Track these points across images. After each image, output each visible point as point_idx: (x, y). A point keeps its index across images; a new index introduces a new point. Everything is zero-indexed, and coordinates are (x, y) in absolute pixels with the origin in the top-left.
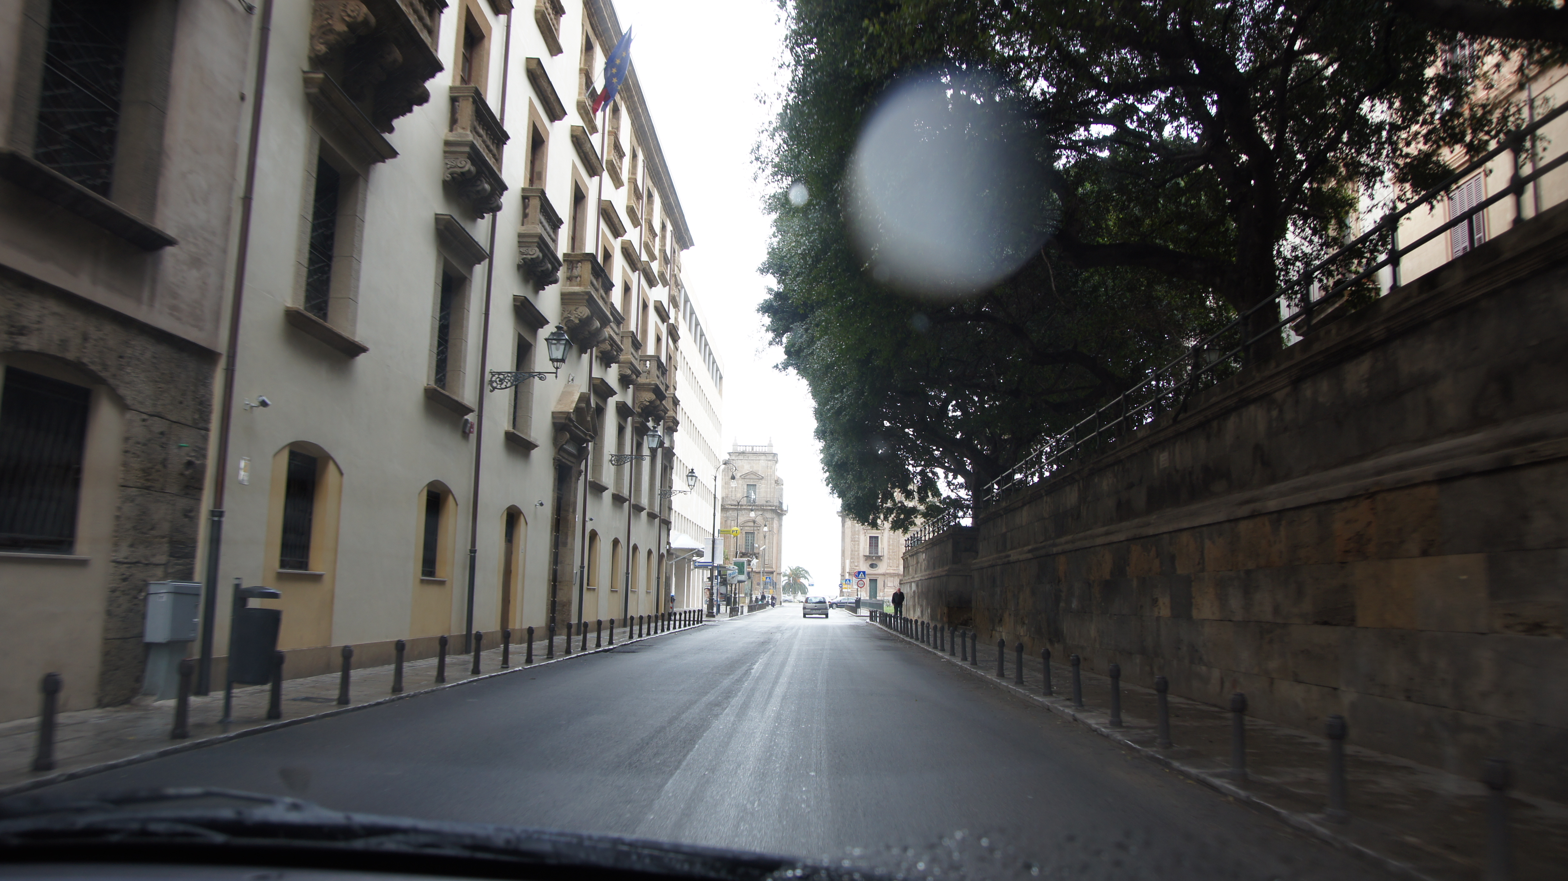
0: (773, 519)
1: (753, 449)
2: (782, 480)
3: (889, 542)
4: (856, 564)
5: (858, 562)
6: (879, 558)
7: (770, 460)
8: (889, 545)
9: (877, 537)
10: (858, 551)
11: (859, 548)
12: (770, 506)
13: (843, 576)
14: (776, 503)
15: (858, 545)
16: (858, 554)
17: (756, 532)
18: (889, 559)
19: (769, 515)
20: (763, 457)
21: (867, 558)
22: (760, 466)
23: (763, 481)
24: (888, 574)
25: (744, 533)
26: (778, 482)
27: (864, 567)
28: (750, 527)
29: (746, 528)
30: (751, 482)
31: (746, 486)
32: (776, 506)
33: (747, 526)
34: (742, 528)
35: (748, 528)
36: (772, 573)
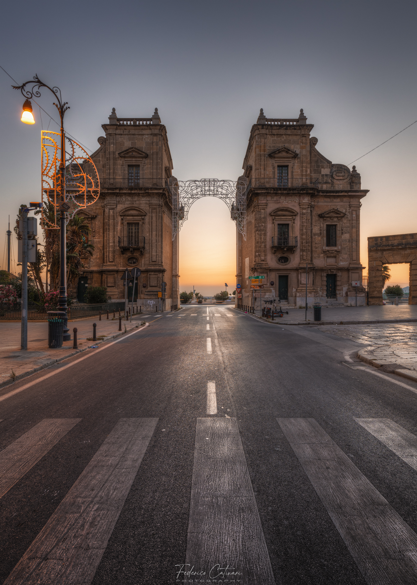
1: (135, 123)
3: (301, 230)
4: (263, 258)
5: (265, 255)
6: (292, 249)
7: (155, 135)
8: (302, 235)
9: (288, 225)
10: (265, 242)
11: (265, 239)
12: (156, 189)
15: (265, 234)
16: (265, 246)
17: (140, 223)
18: (302, 250)
19: (155, 201)
20: (147, 131)
21: (276, 249)
22: (143, 143)
23: (147, 161)
24: (301, 268)
25: (125, 223)
27: (271, 261)
28: (133, 216)
29: (128, 218)
30: (133, 162)
31: (127, 167)
32: (164, 189)
33: (128, 216)
34: (122, 217)
35: (131, 218)
36: (163, 271)
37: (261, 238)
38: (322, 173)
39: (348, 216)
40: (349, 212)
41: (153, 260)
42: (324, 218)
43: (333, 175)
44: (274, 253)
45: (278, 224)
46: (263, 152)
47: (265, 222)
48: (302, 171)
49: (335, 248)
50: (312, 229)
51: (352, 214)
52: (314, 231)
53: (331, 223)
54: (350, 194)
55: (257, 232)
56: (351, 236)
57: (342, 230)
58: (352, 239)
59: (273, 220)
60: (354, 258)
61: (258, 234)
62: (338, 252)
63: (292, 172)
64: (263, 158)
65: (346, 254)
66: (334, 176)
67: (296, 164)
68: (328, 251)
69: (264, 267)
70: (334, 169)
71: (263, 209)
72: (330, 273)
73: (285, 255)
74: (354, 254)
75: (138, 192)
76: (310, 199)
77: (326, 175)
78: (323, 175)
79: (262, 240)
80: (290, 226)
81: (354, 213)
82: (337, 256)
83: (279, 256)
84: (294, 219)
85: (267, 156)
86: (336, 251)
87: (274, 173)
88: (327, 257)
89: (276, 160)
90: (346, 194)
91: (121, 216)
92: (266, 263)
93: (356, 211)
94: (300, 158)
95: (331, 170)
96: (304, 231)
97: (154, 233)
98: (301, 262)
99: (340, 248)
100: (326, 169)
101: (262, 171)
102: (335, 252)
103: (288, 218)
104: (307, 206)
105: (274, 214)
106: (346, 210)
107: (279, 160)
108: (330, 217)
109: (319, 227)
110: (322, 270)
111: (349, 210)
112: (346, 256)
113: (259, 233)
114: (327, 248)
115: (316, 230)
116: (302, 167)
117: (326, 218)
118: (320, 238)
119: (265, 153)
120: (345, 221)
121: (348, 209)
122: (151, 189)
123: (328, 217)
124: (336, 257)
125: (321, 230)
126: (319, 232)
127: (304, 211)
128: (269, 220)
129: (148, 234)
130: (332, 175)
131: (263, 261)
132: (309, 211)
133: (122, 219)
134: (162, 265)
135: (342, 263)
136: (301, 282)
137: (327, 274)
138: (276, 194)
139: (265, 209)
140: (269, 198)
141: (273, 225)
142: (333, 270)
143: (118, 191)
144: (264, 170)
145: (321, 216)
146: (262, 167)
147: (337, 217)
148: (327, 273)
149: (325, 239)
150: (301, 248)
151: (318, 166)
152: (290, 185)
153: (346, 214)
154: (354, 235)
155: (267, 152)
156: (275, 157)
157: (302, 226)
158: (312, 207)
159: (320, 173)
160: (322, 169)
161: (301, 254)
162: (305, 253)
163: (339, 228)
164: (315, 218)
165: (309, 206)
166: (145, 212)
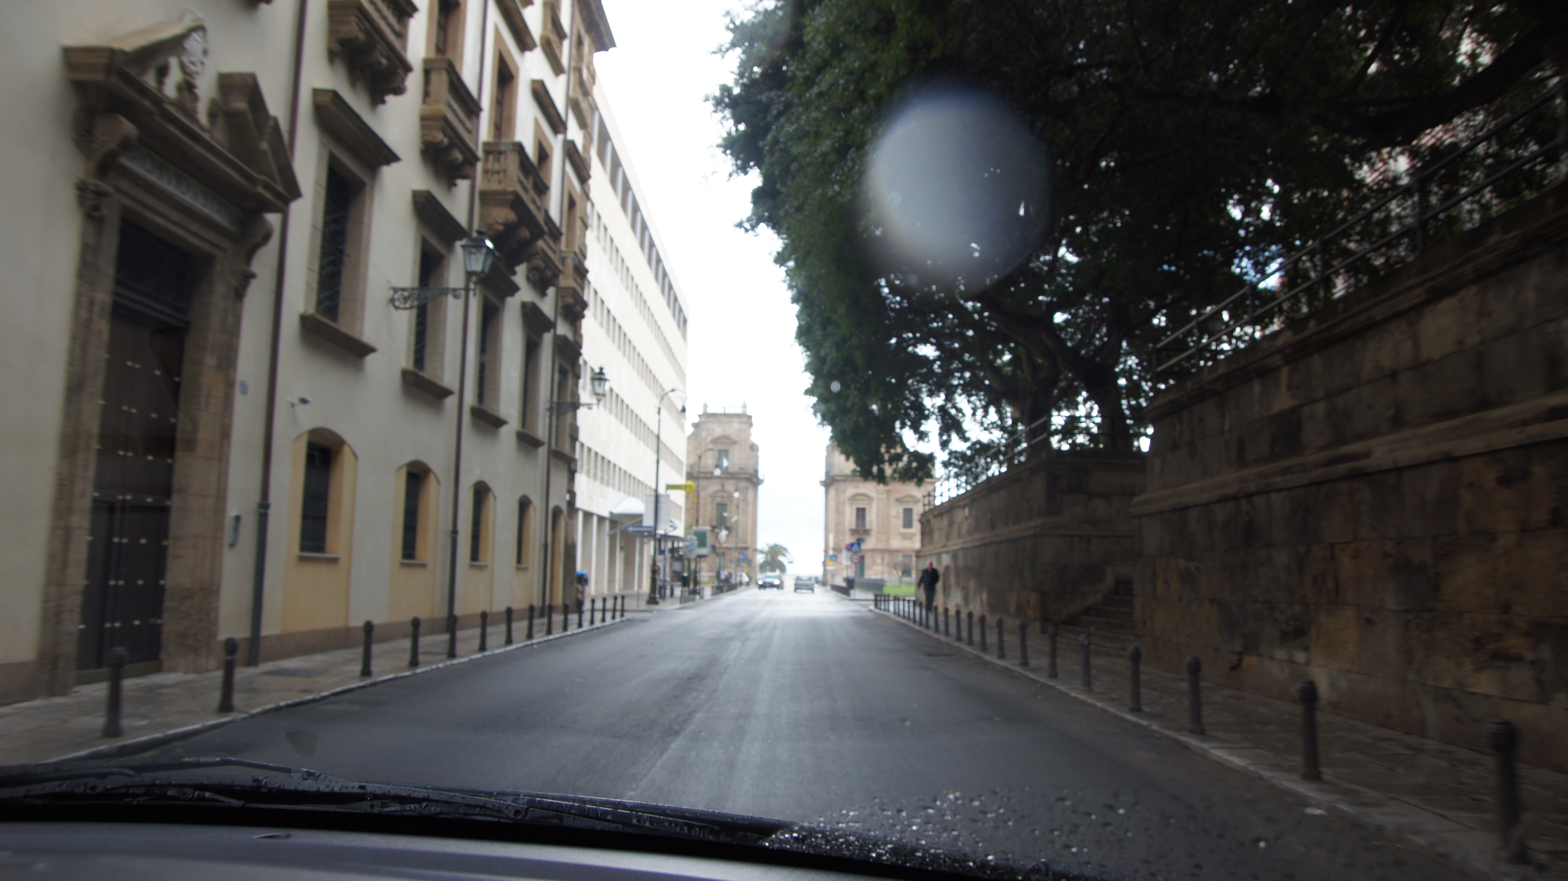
0: (747, 489)
2: (757, 446)
3: (878, 513)
4: (841, 539)
5: (844, 536)
6: (867, 532)
7: (744, 424)
8: (880, 517)
9: (865, 509)
10: (843, 524)
12: (745, 474)
13: (826, 551)
14: (751, 471)
17: (728, 504)
19: (743, 484)
20: (736, 420)
21: (853, 531)
22: (733, 429)
23: (736, 446)
24: (877, 549)
26: (753, 448)
28: (722, 497)
29: (718, 499)
30: (723, 447)
31: (717, 452)
32: (750, 474)
33: (718, 497)
34: (712, 499)
35: (720, 499)
36: (746, 549)
44: (852, 535)
45: (857, 509)
47: (843, 506)
50: (888, 513)
52: (890, 514)
53: (907, 507)
59: (852, 504)
68: (904, 533)
73: (862, 537)
80: (867, 510)
83: (857, 537)
84: (871, 504)
88: (904, 538)
96: (881, 513)
98: (877, 543)
99: (916, 530)
102: (911, 535)
103: (865, 502)
104: (883, 492)
105: (854, 498)
108: (906, 501)
109: (896, 510)
110: (897, 551)
114: (904, 530)
115: (893, 512)
118: (897, 520)
122: (740, 474)
124: (911, 539)
125: (898, 513)
126: (896, 514)
127: (881, 496)
128: (847, 503)
134: (745, 542)
136: (876, 562)
137: (903, 555)
139: (843, 494)
140: (848, 484)
141: (852, 508)
143: (709, 475)
145: (898, 500)
149: (901, 521)
150: (878, 530)
157: (879, 510)
158: (888, 493)
161: (877, 536)
162: (881, 535)
164: (892, 501)
165: (886, 492)
166: (733, 494)
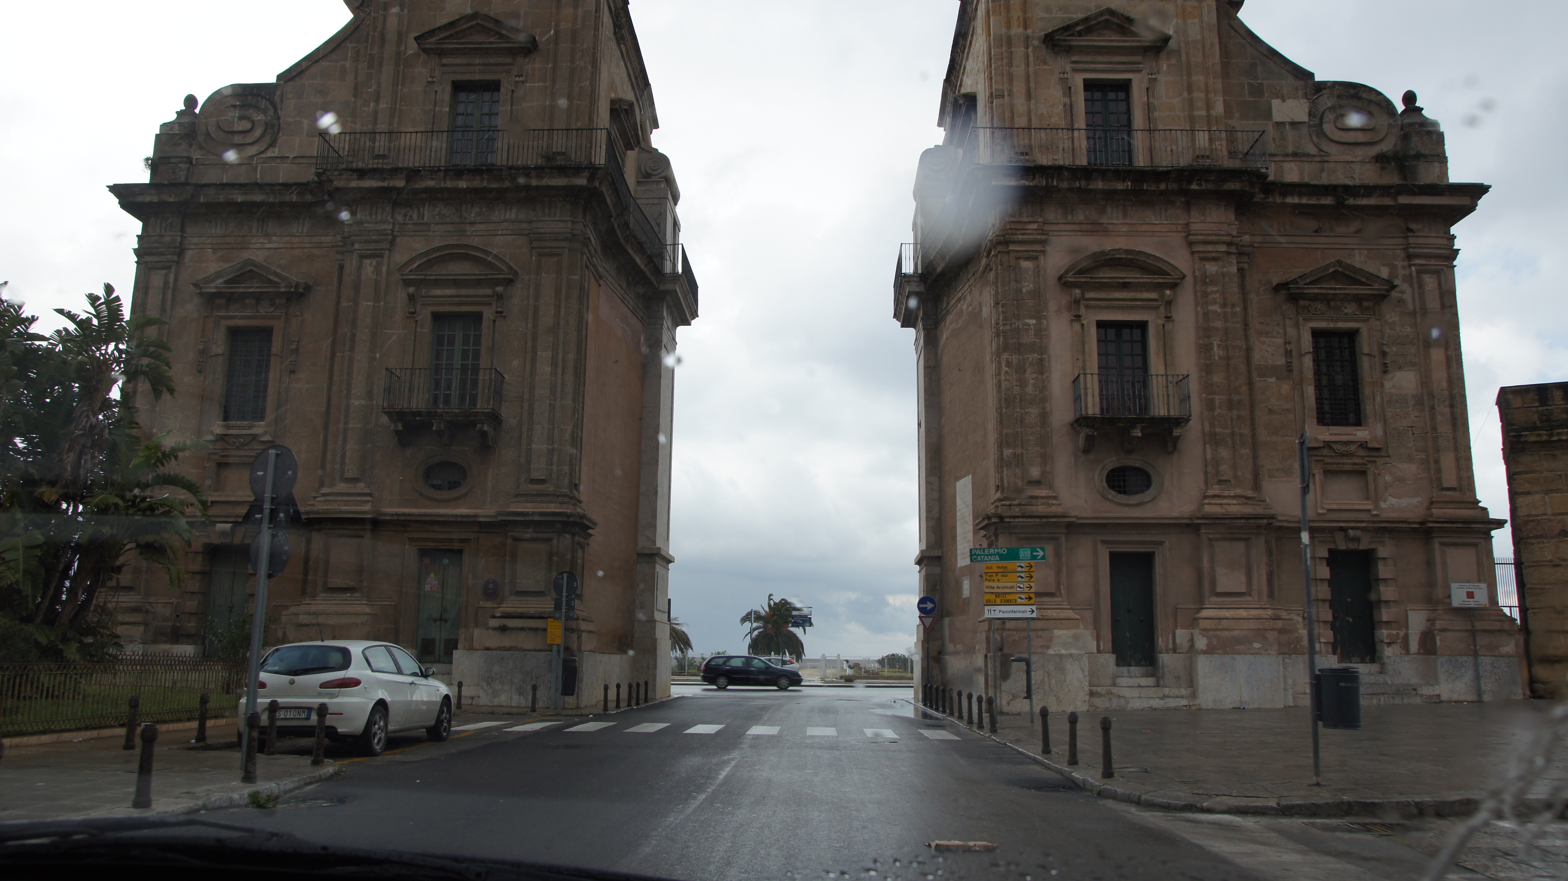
4: (1035, 471)
5: (1046, 459)
6: (1165, 435)
8: (1207, 369)
10: (1042, 398)
11: (1043, 387)
12: (561, 171)
15: (1042, 367)
16: (1044, 417)
17: (488, 313)
18: (1212, 439)
19: (556, 221)
23: (534, 65)
24: (1215, 520)
27: (1074, 485)
28: (456, 283)
29: (438, 292)
30: (477, 69)
31: (449, 89)
33: (438, 283)
34: (411, 290)
35: (448, 292)
37: (1022, 383)
38: (1277, 117)
39: (1403, 292)
40: (1408, 279)
41: (535, 475)
42: (1301, 303)
43: (1325, 126)
44: (1086, 451)
45: (1101, 325)
46: (1021, 30)
47: (1039, 315)
48: (1191, 104)
49: (1361, 434)
50: (1248, 350)
51: (1421, 286)
52: (1256, 356)
53: (1332, 325)
54: (1403, 200)
55: (1005, 356)
56: (1425, 382)
57: (1384, 354)
58: (1431, 396)
59: (1077, 302)
60: (1449, 479)
61: (1009, 364)
62: (1373, 451)
63: (1149, 108)
64: (1019, 51)
65: (1410, 459)
66: (1328, 128)
67: (1162, 78)
68: (1328, 445)
69: (1041, 509)
70: (1326, 101)
71: (1027, 259)
72: (1342, 546)
73: (1134, 461)
74: (1447, 461)
75: (485, 184)
76: (1232, 217)
77: (1293, 124)
78: (1280, 125)
79: (1030, 389)
80: (1152, 331)
81: (1430, 282)
82: (1371, 469)
83: (1112, 462)
84: (1169, 303)
85: (1036, 43)
86: (1363, 445)
87: (1070, 109)
88: (1327, 473)
89: (1075, 58)
90: (1387, 201)
91: (407, 283)
92: (1051, 494)
93: (1437, 273)
94: (1178, 52)
95: (1313, 104)
96: (1217, 352)
97: (545, 355)
98: (1210, 492)
99: (1379, 431)
100: (1291, 103)
101: (1020, 102)
102: (1362, 453)
103: (1139, 295)
104: (1223, 248)
105: (1082, 279)
106: (1393, 268)
107: (1089, 58)
108: (1327, 299)
109: (1280, 341)
111: (1404, 267)
112: (1410, 469)
113: (1014, 359)
114: (1326, 434)
115: (1268, 351)
116: (1190, 89)
117: (1307, 303)
118: (1286, 388)
119: (1029, 31)
120: (1391, 316)
121: (1400, 263)
122: (540, 171)
123: (1315, 298)
124: (1363, 473)
125: (1288, 354)
126: (1281, 361)
127: (1212, 268)
129: (516, 363)
130: (1321, 124)
131: (1037, 483)
132: (1234, 269)
133: (411, 298)
135: (1392, 501)
136: (1213, 582)
137: (1330, 551)
138: (1086, 197)
139: (1036, 258)
140: (1052, 212)
141: (1077, 326)
142: (1358, 533)
143: (400, 183)
144: (1029, 96)
145: (1285, 292)
146: (1019, 87)
147: (1358, 299)
148: (1332, 546)
149: (1310, 391)
150: (1207, 428)
151: (1257, 91)
152: (1141, 161)
153: (1394, 287)
154: (1439, 376)
155: (1038, 30)
156: (1069, 50)
157: (1205, 331)
158: (1243, 252)
159: (1268, 115)
160: (1275, 103)
161: (1209, 455)
162: (1224, 453)
163: (1365, 345)
164: (1261, 299)
165: (1233, 250)
166: (510, 268)
